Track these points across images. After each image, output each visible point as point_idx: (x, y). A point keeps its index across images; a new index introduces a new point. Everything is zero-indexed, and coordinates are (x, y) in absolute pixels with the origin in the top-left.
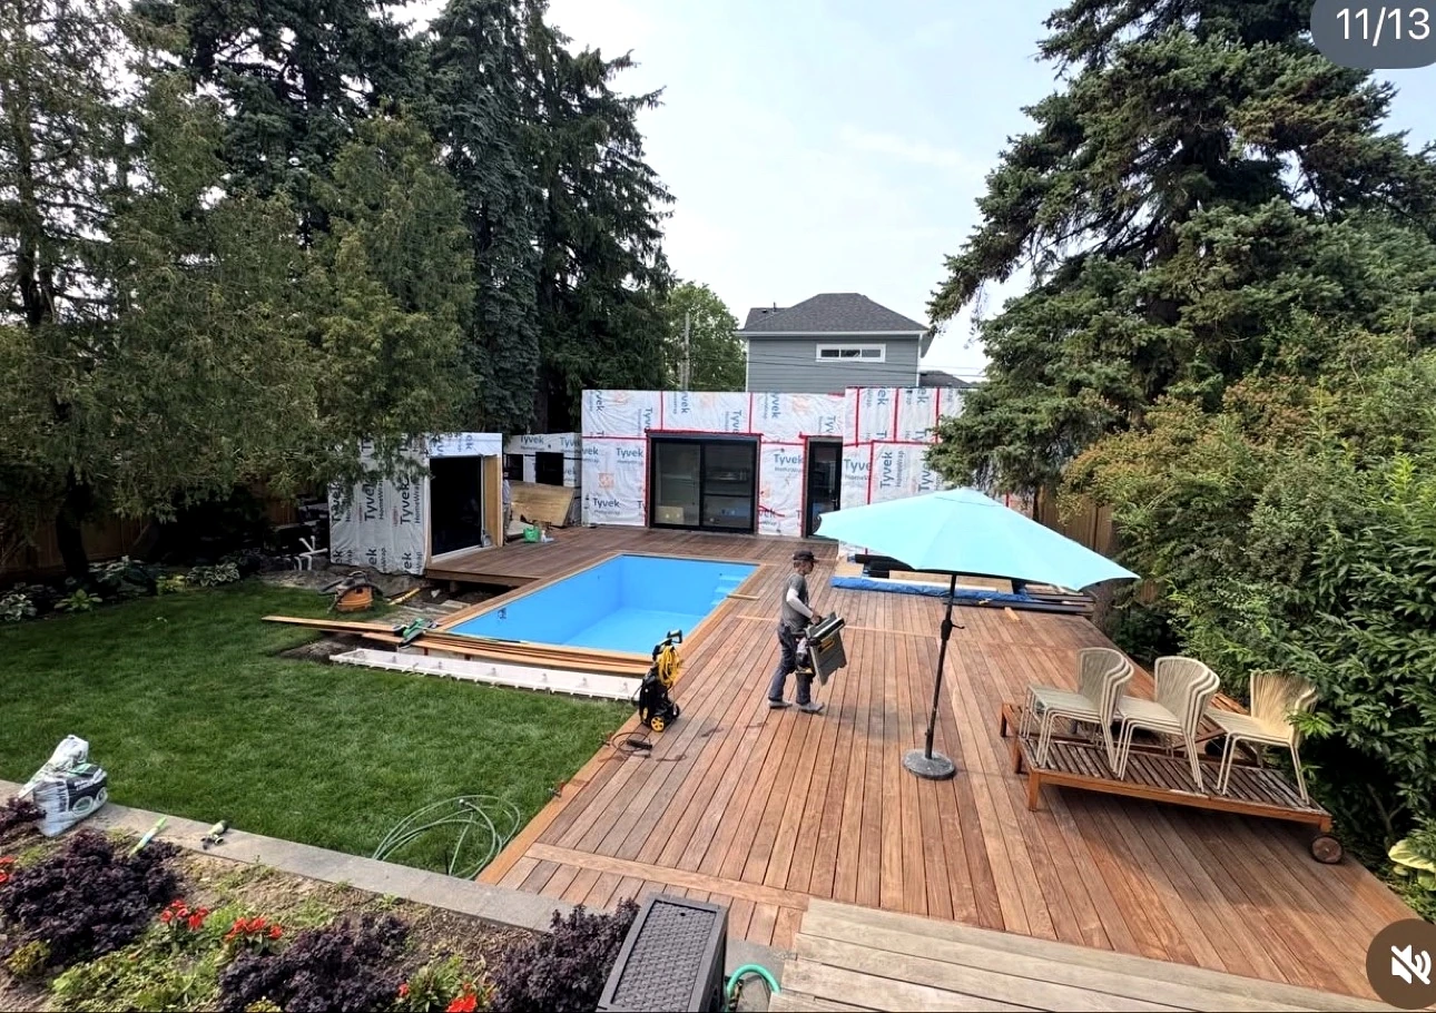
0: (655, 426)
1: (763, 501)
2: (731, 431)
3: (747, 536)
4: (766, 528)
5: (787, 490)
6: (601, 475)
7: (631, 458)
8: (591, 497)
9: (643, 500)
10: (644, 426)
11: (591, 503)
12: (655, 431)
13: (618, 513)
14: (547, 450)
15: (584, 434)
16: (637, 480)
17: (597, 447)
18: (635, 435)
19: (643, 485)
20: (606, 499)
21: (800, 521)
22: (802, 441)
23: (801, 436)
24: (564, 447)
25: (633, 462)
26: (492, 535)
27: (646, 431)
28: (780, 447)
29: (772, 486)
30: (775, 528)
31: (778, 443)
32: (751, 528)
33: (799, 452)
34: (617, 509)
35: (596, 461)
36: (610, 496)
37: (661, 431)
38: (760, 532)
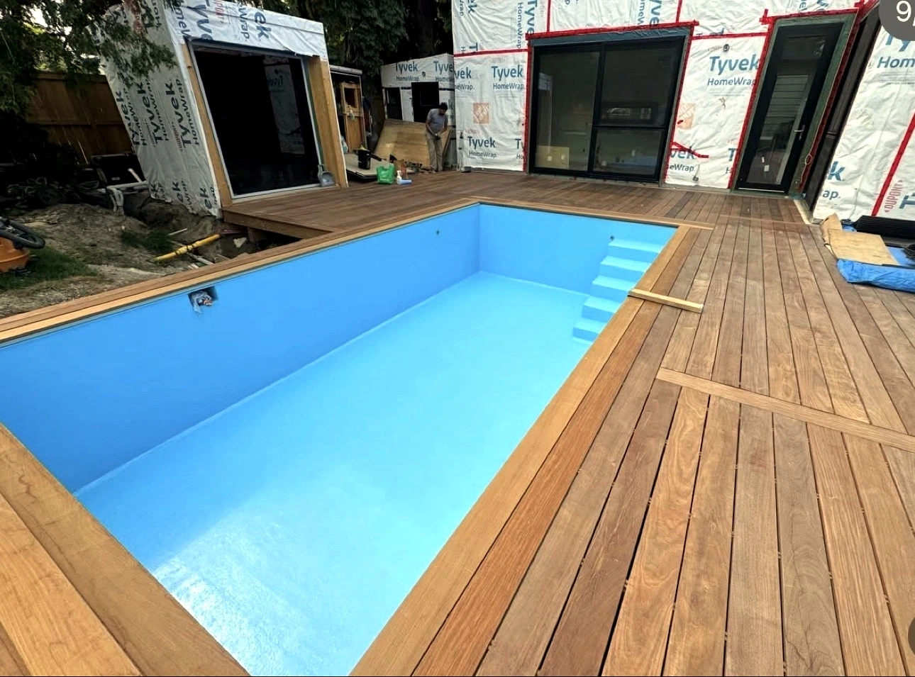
0: (540, 28)
1: (680, 135)
2: (646, 22)
3: (649, 185)
4: (678, 174)
5: (721, 116)
6: (476, 105)
7: (509, 80)
8: (465, 135)
9: (522, 137)
10: (524, 31)
11: (466, 142)
12: (540, 36)
13: (494, 155)
14: (422, 80)
15: (456, 51)
16: (515, 111)
17: (472, 66)
18: (514, 46)
19: (523, 117)
20: (481, 136)
21: (731, 165)
22: (764, 28)
23: (764, 20)
24: (438, 74)
25: (512, 86)
26: (333, 172)
27: (529, 37)
28: (722, 42)
29: (699, 111)
30: (693, 173)
31: (722, 35)
32: (657, 175)
33: (754, 48)
34: (492, 150)
35: (470, 87)
36: (485, 132)
37: (549, 35)
38: (670, 180)
